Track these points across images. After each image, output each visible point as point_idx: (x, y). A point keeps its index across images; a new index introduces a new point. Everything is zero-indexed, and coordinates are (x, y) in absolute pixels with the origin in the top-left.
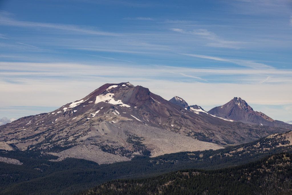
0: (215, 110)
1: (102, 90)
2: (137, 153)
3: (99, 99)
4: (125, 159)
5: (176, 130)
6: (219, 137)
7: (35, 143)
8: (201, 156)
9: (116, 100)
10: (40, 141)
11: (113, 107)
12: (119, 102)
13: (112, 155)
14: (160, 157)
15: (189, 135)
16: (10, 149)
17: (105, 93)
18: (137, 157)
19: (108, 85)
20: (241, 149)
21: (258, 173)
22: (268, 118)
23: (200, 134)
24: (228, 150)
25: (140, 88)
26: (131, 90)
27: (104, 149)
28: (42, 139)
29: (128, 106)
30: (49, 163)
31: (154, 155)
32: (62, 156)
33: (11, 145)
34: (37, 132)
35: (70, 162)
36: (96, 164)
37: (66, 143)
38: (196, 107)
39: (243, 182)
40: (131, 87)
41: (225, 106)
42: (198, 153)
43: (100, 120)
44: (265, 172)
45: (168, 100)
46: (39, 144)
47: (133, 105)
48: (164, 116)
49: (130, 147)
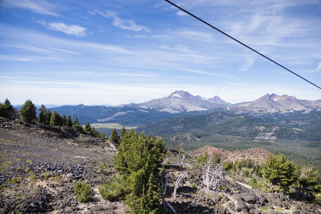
0: (210, 99)
1: (175, 93)
2: (183, 111)
3: (174, 95)
4: (179, 112)
5: (195, 105)
6: (208, 107)
7: (155, 107)
8: (201, 112)
9: (179, 95)
10: (156, 106)
11: (178, 97)
12: (180, 96)
13: (175, 111)
14: (189, 112)
15: (199, 106)
16: (147, 108)
17: (176, 93)
18: (182, 112)
19: (177, 91)
20: (213, 110)
21: (211, 117)
22: (225, 102)
23: (202, 106)
24: (209, 111)
25: (186, 92)
26: (184, 92)
27: (173, 109)
28: (157, 106)
29: (182, 97)
30: (156, 112)
31: (187, 111)
32: (161, 111)
33: (148, 107)
34: (156, 104)
35: (163, 112)
36: (170, 113)
37: (163, 107)
38: (204, 98)
39: (206, 120)
40: (183, 92)
41: (213, 98)
42: (200, 111)
43: (174, 101)
44: (213, 117)
45: (195, 96)
46: (156, 107)
47: (184, 97)
48: (192, 100)
49: (181, 109)
